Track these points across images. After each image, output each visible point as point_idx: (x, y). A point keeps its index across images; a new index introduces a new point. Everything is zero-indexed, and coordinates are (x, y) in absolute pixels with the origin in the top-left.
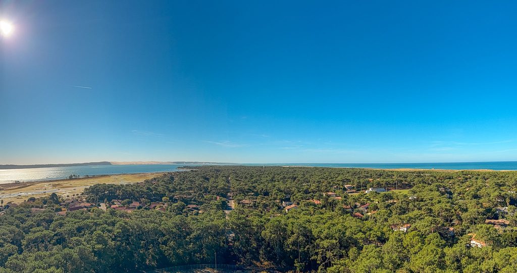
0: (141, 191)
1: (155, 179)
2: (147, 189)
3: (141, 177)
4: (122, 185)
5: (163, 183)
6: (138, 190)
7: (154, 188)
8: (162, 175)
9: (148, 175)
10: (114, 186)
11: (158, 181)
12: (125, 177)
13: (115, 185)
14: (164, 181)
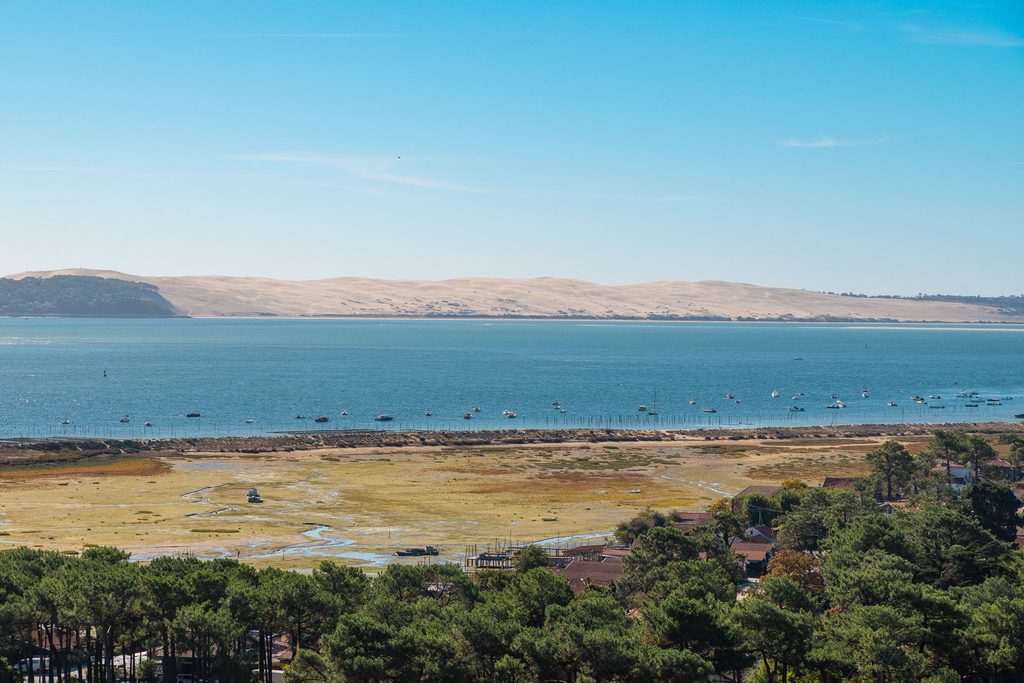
0: (590, 653)
1: (760, 512)
2: (674, 638)
3: (571, 479)
4: (342, 581)
5: (874, 567)
6: (556, 638)
7: (768, 622)
8: (855, 462)
9: (671, 461)
10: (236, 587)
11: (812, 536)
12: (366, 473)
13: (249, 576)
14: (895, 546)
